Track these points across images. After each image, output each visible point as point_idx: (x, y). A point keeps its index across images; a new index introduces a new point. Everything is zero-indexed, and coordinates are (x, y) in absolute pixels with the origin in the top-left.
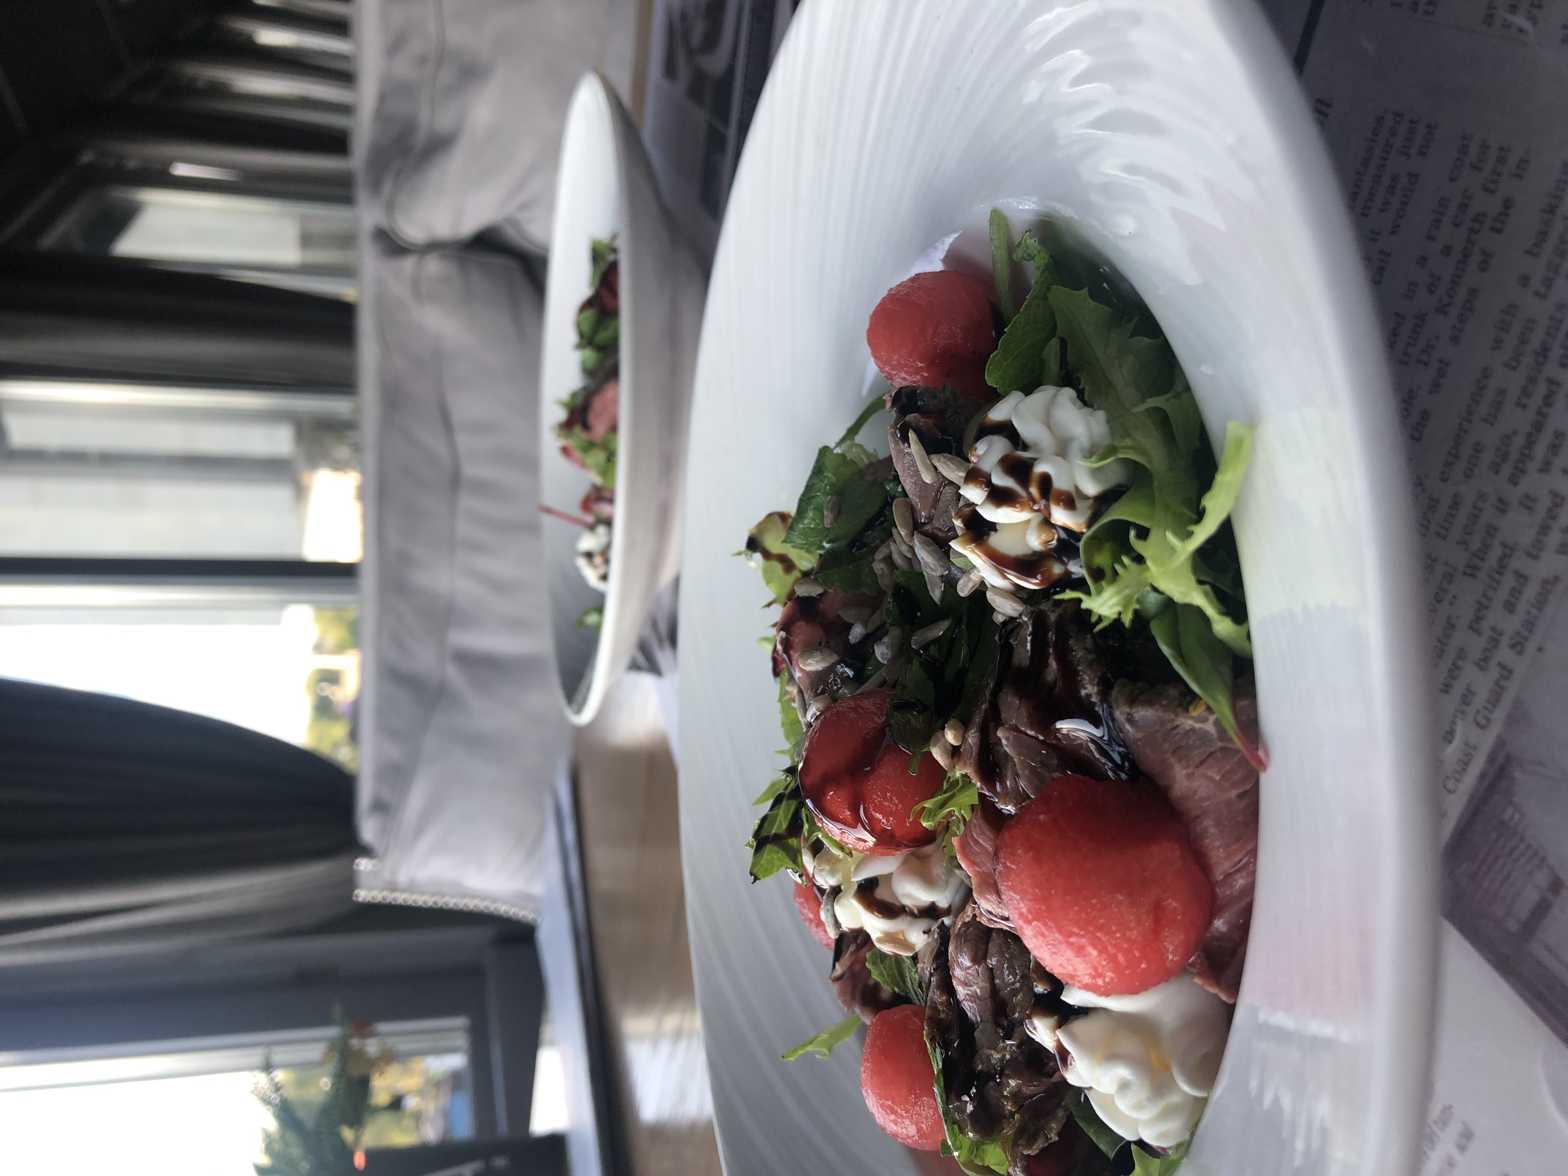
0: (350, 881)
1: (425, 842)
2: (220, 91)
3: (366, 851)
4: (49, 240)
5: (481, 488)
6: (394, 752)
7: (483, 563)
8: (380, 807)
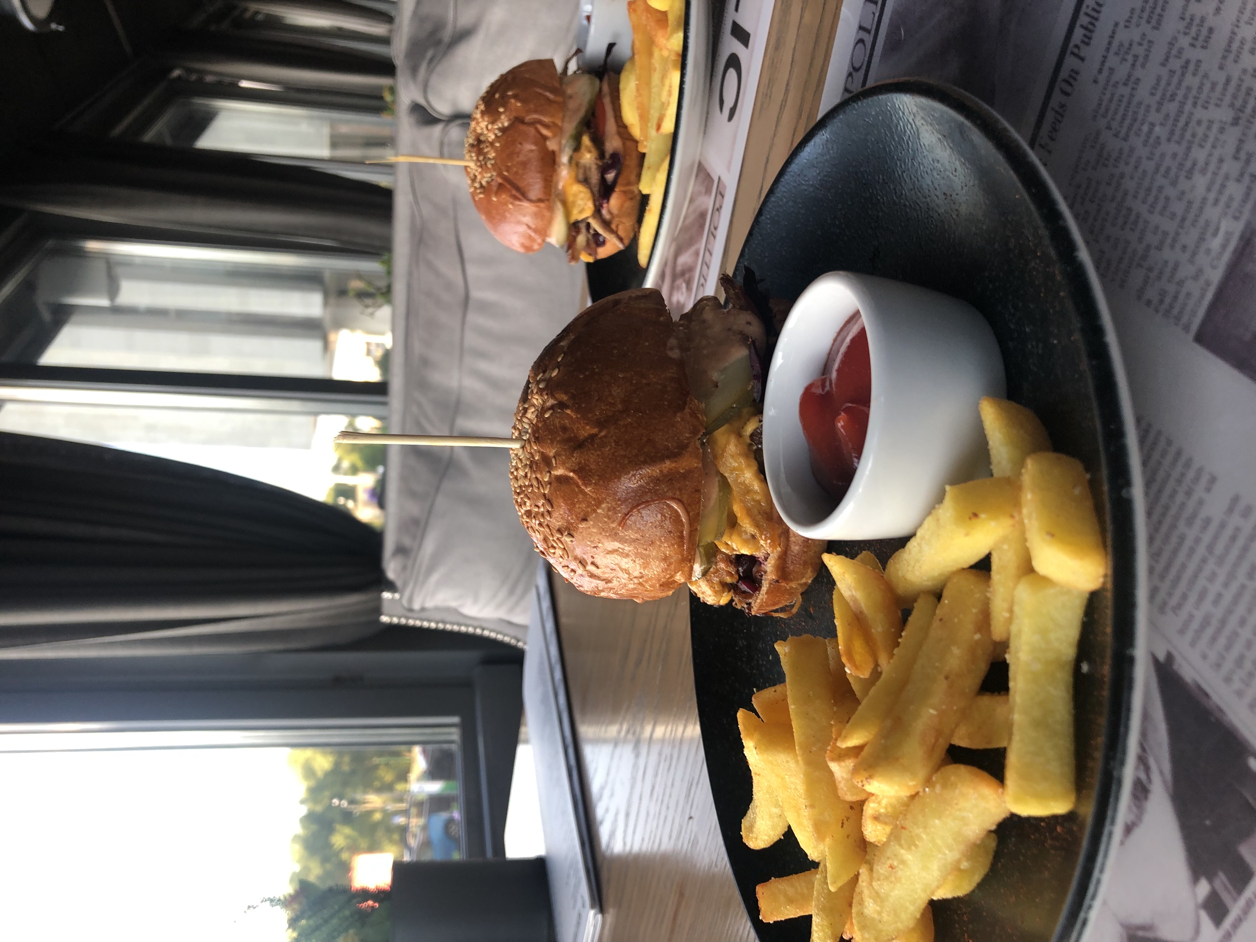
0: (378, 611)
1: (435, 578)
2: (275, 23)
3: (391, 587)
4: (149, 137)
5: (485, 308)
6: (414, 509)
7: (484, 366)
8: (401, 550)
